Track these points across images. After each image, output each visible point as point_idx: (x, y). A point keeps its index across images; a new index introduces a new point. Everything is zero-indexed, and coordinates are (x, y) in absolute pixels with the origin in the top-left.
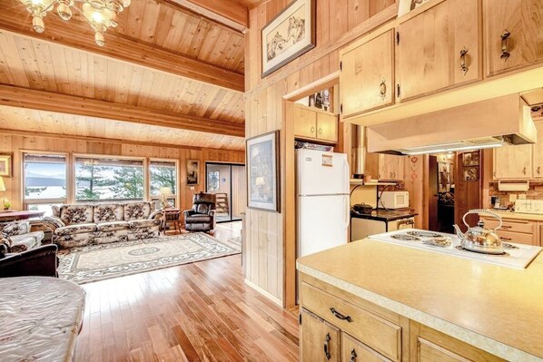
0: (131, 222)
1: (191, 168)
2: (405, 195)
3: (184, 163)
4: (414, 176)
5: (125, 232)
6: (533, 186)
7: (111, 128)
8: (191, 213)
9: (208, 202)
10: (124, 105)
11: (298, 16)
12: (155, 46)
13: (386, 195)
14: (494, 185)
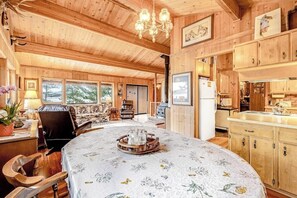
0: (97, 114)
1: (120, 87)
2: (230, 100)
3: (117, 84)
4: (234, 91)
5: (95, 119)
6: (286, 96)
7: (85, 66)
8: (123, 110)
9: (129, 104)
10: (97, 56)
11: (204, 26)
12: (122, 30)
13: (224, 100)
14: (270, 96)
